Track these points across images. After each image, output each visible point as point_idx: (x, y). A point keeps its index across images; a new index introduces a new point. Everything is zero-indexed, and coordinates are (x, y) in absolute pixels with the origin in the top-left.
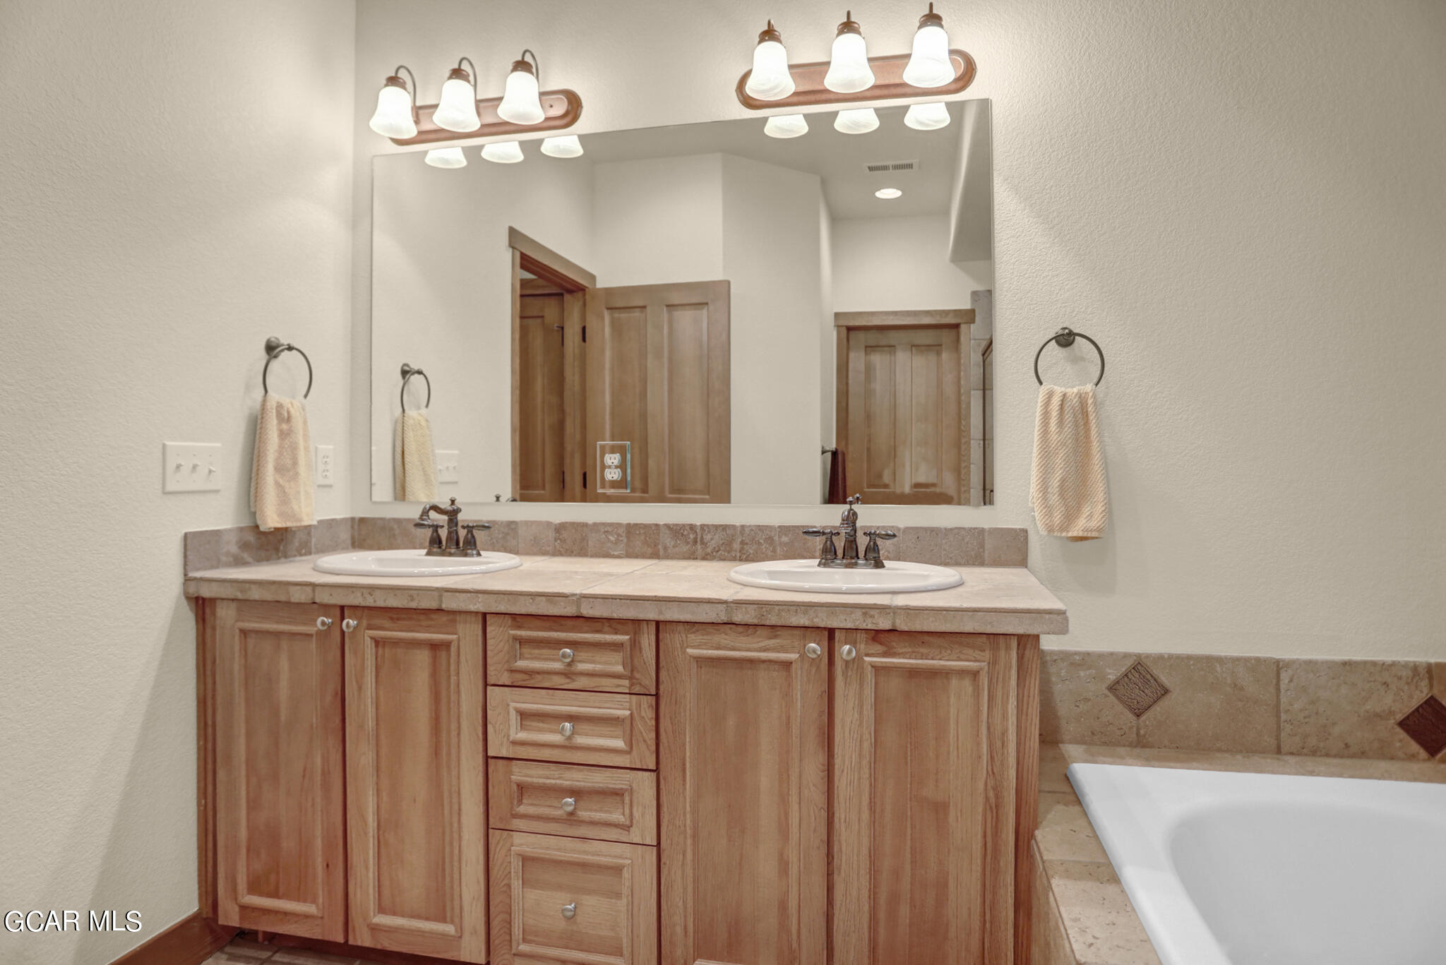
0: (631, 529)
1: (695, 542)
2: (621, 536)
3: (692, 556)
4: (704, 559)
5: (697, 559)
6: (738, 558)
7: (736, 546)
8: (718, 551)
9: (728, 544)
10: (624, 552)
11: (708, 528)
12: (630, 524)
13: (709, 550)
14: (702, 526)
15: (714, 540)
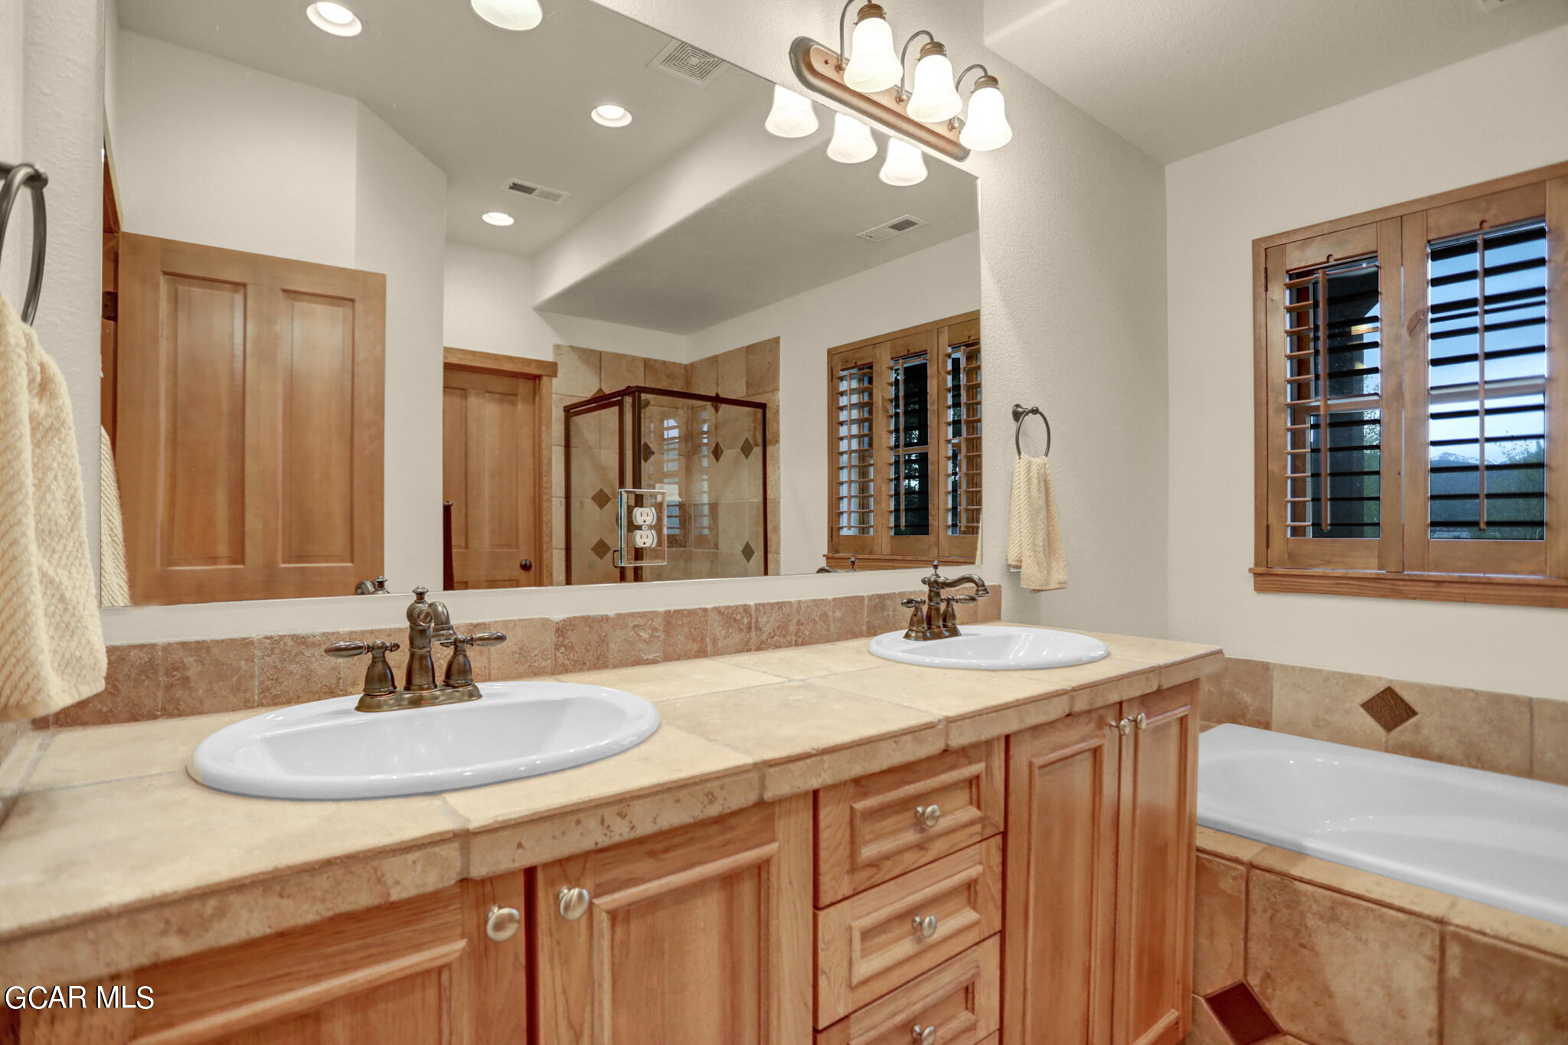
0: (671, 619)
1: (749, 628)
2: (659, 631)
3: (745, 648)
4: (759, 649)
5: (750, 650)
6: (793, 643)
7: (792, 628)
8: (773, 637)
9: (784, 627)
10: (661, 654)
11: (764, 608)
12: (670, 611)
13: (764, 637)
14: (757, 606)
15: (768, 622)
